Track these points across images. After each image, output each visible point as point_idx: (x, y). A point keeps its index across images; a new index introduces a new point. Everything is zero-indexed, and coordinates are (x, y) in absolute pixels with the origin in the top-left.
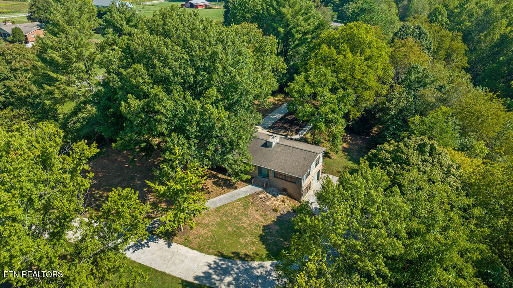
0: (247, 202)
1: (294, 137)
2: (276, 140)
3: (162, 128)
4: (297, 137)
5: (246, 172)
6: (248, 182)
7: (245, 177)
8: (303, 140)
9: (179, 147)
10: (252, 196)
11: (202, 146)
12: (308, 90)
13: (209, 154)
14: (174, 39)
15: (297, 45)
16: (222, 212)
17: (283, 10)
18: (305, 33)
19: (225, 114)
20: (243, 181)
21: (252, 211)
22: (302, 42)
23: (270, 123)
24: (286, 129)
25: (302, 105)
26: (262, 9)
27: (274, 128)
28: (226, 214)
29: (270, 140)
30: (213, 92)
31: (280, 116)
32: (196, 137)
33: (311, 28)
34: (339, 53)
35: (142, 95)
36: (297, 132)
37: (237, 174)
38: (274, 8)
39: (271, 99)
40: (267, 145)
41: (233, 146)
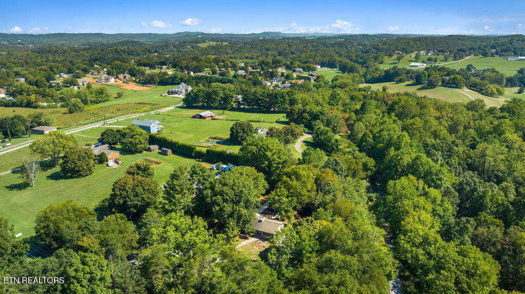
0: (253, 244)
1: (273, 218)
2: (264, 219)
3: (226, 216)
4: (274, 217)
5: (252, 232)
6: (253, 236)
7: (252, 234)
8: (277, 219)
9: (232, 223)
10: (255, 242)
11: (238, 222)
12: (277, 198)
13: (240, 225)
14: (229, 186)
15: (275, 170)
16: (243, 248)
17: (267, 153)
18: (278, 164)
19: (246, 211)
20: (251, 236)
21: (255, 247)
22: (277, 168)
23: (262, 211)
24: (269, 214)
25: (274, 204)
26: (256, 152)
27: (264, 213)
28: (245, 248)
29: (262, 219)
30: (242, 204)
31: (266, 207)
32: (236, 219)
33: (282, 161)
34: (290, 180)
35: (219, 205)
36: (274, 216)
37: (249, 234)
38: (262, 152)
39: (262, 198)
40: (260, 221)
41: (248, 222)
